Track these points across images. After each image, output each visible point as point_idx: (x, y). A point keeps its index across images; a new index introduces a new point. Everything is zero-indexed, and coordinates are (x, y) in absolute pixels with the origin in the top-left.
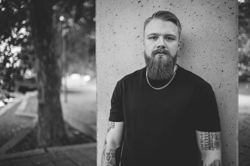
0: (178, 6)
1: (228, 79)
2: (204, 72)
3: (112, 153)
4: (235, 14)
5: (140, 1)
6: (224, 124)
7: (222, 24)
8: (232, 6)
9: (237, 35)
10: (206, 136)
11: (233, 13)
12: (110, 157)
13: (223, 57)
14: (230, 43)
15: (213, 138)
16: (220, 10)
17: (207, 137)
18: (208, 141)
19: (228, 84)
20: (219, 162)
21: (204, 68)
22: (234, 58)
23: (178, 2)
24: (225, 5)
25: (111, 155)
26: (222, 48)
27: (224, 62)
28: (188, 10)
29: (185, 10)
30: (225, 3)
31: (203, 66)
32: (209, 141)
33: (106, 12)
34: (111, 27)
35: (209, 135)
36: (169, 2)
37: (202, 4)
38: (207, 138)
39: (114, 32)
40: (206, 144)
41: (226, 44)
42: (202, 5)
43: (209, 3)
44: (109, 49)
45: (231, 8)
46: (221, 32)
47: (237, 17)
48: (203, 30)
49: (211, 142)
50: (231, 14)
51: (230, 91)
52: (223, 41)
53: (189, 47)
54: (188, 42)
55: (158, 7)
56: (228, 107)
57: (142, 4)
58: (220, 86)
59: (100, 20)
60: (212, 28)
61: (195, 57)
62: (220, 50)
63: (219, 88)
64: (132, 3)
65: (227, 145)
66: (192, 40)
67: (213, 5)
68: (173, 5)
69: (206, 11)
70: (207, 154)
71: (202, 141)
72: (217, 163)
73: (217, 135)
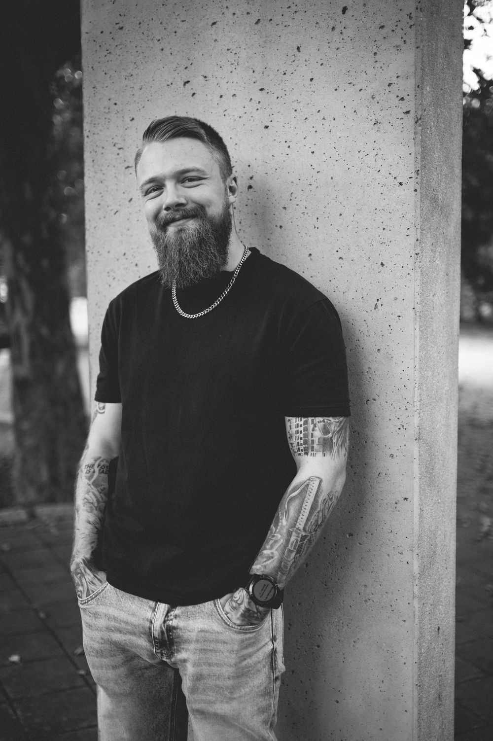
0: (279, 93)
1: (395, 284)
2: (339, 268)
3: (99, 465)
4: (412, 114)
5: (188, 82)
6: (386, 402)
7: (381, 141)
8: (407, 94)
9: (418, 169)
10: (298, 424)
11: (408, 112)
12: (94, 472)
13: (384, 229)
14: (400, 191)
15: (317, 428)
16: (378, 102)
17: (301, 426)
18: (302, 435)
19: (396, 299)
20: (321, 482)
21: (341, 258)
22: (408, 229)
23: (278, 83)
24: (388, 89)
25: (97, 469)
26: (383, 204)
27: (385, 241)
28: (301, 104)
29: (295, 105)
30: (390, 85)
31: (337, 251)
32: (306, 436)
33: (107, 111)
34: (121, 152)
35: (306, 423)
36: (258, 82)
37: (336, 87)
38: (301, 429)
39: (126, 165)
40: (298, 443)
41: (390, 194)
42: (336, 90)
43: (352, 84)
44: (116, 211)
45: (402, 99)
46: (380, 162)
47: (416, 123)
48: (338, 158)
49: (310, 439)
50: (403, 115)
51: (400, 316)
52: (384, 186)
53: (305, 204)
54: (302, 190)
55: (231, 97)
56: (394, 359)
57: (192, 89)
58: (376, 304)
59: (94, 134)
60: (359, 152)
61: (318, 229)
62: (376, 209)
63: (375, 309)
64: (168, 85)
65: (392, 456)
66: (311, 185)
67: (361, 90)
68: (267, 91)
69: (345, 107)
70: (301, 465)
71: (291, 437)
72: (313, 483)
73: (327, 422)
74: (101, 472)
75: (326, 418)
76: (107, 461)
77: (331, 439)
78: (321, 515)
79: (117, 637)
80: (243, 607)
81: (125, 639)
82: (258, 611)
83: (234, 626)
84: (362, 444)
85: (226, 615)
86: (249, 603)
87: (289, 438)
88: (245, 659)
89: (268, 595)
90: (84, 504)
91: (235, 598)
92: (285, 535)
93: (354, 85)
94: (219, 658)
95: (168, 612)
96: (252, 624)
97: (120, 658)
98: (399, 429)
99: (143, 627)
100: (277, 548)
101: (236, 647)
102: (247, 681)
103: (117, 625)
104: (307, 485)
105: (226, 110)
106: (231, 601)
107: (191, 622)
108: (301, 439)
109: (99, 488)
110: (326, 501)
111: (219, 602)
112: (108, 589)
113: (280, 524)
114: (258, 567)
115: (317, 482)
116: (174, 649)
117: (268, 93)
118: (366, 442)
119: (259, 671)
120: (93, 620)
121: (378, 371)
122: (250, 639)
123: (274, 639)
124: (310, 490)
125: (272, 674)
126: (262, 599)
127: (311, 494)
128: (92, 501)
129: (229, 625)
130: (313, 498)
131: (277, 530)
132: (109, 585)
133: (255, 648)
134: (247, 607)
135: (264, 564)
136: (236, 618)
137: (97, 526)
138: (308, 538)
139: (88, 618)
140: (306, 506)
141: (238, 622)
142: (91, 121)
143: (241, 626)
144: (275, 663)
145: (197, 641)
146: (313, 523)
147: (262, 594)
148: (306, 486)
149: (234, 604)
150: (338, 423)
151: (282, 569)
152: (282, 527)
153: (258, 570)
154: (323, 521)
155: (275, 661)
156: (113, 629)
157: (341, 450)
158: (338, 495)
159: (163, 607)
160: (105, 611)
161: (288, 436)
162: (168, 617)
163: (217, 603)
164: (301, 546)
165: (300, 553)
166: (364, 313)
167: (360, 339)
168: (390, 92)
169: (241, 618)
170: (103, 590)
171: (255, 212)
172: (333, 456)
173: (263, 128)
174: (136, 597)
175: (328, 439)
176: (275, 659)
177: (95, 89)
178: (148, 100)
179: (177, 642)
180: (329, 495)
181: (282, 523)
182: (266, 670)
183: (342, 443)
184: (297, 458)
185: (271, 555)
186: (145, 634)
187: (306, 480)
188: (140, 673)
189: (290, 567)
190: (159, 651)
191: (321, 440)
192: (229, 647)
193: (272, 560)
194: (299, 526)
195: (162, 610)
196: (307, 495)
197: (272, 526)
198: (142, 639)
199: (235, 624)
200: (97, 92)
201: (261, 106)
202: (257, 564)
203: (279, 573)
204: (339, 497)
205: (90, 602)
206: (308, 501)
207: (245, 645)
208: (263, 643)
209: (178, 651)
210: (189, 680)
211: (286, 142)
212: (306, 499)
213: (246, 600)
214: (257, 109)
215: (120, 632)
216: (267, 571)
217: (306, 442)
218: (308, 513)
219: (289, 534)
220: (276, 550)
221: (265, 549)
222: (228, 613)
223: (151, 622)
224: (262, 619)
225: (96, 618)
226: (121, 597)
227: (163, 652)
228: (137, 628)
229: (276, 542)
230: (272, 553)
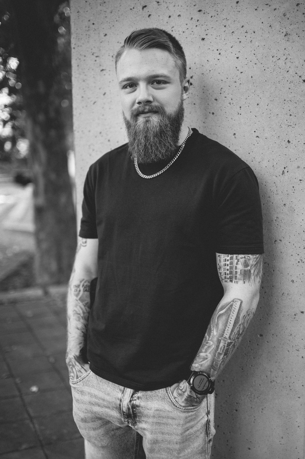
0: (213, 13)
1: (299, 156)
2: (256, 144)
3: (83, 286)
5: (145, 6)
6: (290, 243)
7: (290, 48)
10: (226, 259)
12: (80, 291)
13: (291, 115)
14: (304, 86)
15: (239, 263)
16: (288, 19)
17: (228, 260)
18: (228, 268)
19: (298, 167)
20: (241, 303)
21: (257, 137)
23: (212, 5)
24: (296, 8)
25: (82, 288)
26: (290, 96)
27: (292, 124)
28: (229, 22)
29: (224, 22)
30: (298, 5)
31: (255, 132)
32: (231, 268)
33: (87, 29)
34: (97, 59)
35: (232, 258)
36: (197, 5)
37: (256, 8)
38: (228, 263)
39: (101, 68)
40: (225, 273)
41: (296, 89)
42: (256, 10)
43: (268, 5)
44: (94, 101)
46: (289, 64)
48: (257, 62)
49: (234, 270)
51: (301, 180)
52: (291, 83)
53: (231, 96)
54: (229, 86)
55: (177, 17)
56: (296, 211)
57: (148, 11)
58: (283, 171)
59: (78, 46)
60: (273, 57)
61: (241, 115)
62: (285, 100)
63: (282, 175)
64: (131, 9)
65: (293, 281)
66: (236, 82)
67: (275, 9)
68: (204, 12)
69: (262, 23)
70: (227, 289)
71: (220, 268)
72: (236, 304)
73: (247, 258)
74: (85, 291)
75: (246, 256)
76: (89, 282)
77: (250, 271)
78: (242, 327)
79: (96, 409)
80: (186, 394)
81: (102, 410)
82: (197, 397)
83: (180, 407)
84: (270, 272)
85: (175, 399)
86: (190, 392)
87: (219, 268)
88: (188, 430)
89: (204, 386)
90: (74, 314)
91: (181, 387)
92: (216, 343)
93: (270, 6)
94: (169, 429)
95: (133, 395)
96: (193, 406)
97: (98, 423)
98: (299, 262)
99: (115, 404)
100: (210, 352)
101: (182, 422)
102: (189, 444)
103: (96, 400)
104: (232, 306)
105: (173, 27)
106: (178, 389)
107: (149, 403)
108: (228, 270)
109: (84, 303)
110: (245, 317)
111: (169, 389)
112: (91, 375)
113: (212, 334)
114: (197, 365)
115: (239, 303)
116: (137, 420)
117: (204, 13)
118: (274, 271)
119: (197, 436)
120: (81, 396)
121: (284, 220)
122: (192, 415)
123: (208, 413)
124: (234, 309)
125: (207, 438)
126: (200, 389)
127: (234, 312)
128: (79, 313)
129: (176, 406)
130: (236, 315)
131: (210, 339)
132: (92, 372)
133: (196, 422)
134: (189, 395)
135: (201, 363)
136: (181, 401)
137: (83, 331)
138: (232, 344)
139: (76, 394)
140: (231, 321)
141: (183, 404)
142: (77, 37)
143: (185, 407)
144: (209, 430)
145: (154, 417)
146: (236, 333)
147: (200, 386)
148: (230, 306)
149: (180, 392)
150: (255, 259)
151: (214, 367)
152: (214, 336)
153: (196, 367)
154: (243, 331)
155: (209, 428)
156: (94, 403)
157: (257, 279)
158: (254, 311)
159: (129, 391)
160: (88, 391)
161: (218, 267)
162: (133, 398)
163: (168, 390)
164: (227, 350)
165: (227, 355)
166: (274, 177)
167: (270, 196)
168: (298, 10)
169: (185, 402)
170: (87, 375)
171: (194, 102)
172: (251, 283)
173: (201, 40)
174: (111, 383)
175: (247, 271)
176: (209, 427)
177: (79, 13)
178: (117, 21)
179: (139, 416)
180: (247, 312)
181: (213, 333)
182: (203, 435)
183: (257, 273)
184: (224, 283)
185: (205, 357)
186: (116, 408)
187: (230, 301)
188: (113, 432)
189: (220, 365)
190: (126, 420)
191: (243, 272)
192: (176, 422)
193: (206, 361)
194: (226, 336)
195: (129, 394)
196: (231, 313)
197: (206, 334)
198: (114, 411)
199: (181, 406)
200: (80, 15)
201: (199, 24)
202: (195, 363)
203: (212, 370)
204: (254, 313)
205: (78, 383)
206: (232, 317)
207: (188, 420)
208: (201, 417)
209: (140, 422)
210: (148, 443)
211: (217, 50)
212: (231, 316)
213: (188, 389)
214: (196, 26)
215: (99, 406)
216: (203, 368)
217: (231, 273)
218: (232, 326)
219: (219, 342)
220: (210, 353)
221: (201, 352)
222: (176, 398)
223: (121, 401)
224: (200, 402)
225: (82, 394)
226: (100, 381)
227: (129, 421)
228: (111, 403)
229: (209, 347)
230: (207, 355)
